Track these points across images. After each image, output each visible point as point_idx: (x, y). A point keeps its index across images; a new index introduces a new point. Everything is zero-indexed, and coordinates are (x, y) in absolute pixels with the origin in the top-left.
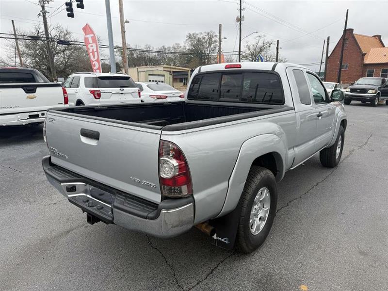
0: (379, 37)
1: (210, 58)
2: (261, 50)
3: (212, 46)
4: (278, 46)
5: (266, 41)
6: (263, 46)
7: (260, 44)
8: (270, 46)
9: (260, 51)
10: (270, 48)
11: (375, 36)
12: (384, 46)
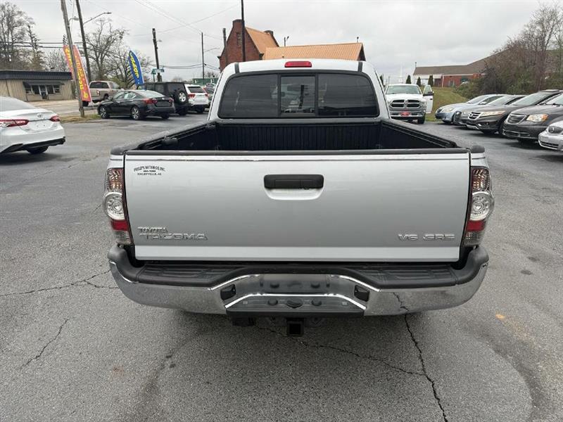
0: (271, 33)
1: (17, 51)
2: (109, 42)
3: (16, 31)
4: (154, 37)
5: (114, 29)
6: (111, 36)
7: (106, 33)
8: (121, 37)
9: (107, 43)
10: (123, 41)
11: (267, 32)
12: (278, 46)
